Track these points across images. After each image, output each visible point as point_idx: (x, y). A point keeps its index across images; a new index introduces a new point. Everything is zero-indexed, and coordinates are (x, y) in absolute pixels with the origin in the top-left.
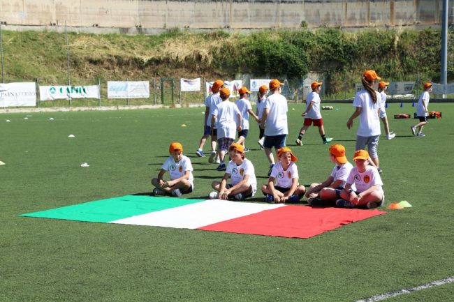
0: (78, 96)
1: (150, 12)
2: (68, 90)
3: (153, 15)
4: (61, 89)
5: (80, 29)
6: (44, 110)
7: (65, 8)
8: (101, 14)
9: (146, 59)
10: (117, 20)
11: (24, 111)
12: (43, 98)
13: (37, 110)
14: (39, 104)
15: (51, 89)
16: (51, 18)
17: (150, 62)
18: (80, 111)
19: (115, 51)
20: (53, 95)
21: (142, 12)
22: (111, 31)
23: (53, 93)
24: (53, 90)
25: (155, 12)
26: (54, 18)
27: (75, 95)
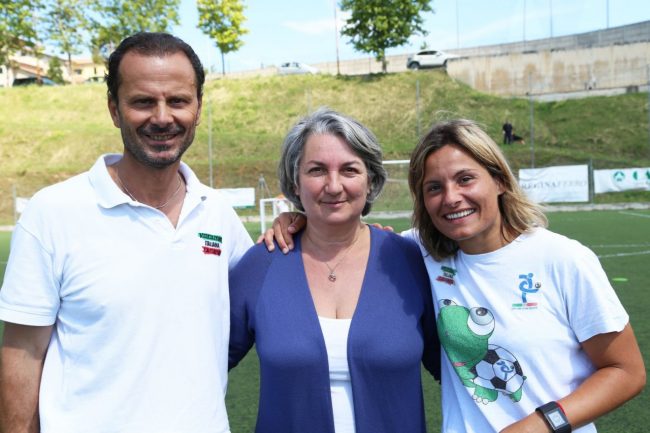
4: (635, 175)
6: (599, 207)
11: (564, 209)
12: (598, 189)
13: (588, 208)
14: (594, 198)
15: (616, 174)
20: (619, 183)
23: (619, 180)
24: (619, 176)
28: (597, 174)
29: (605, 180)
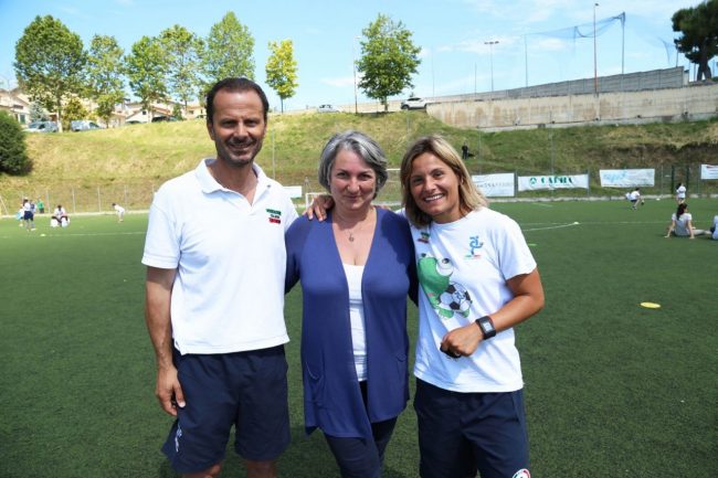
0: (562, 186)
1: (699, 98)
2: (550, 180)
3: (703, 100)
4: (543, 180)
5: (620, 122)
6: (520, 200)
7: (608, 104)
8: (644, 105)
9: (679, 145)
10: (661, 109)
12: (520, 189)
13: (514, 200)
14: (518, 194)
15: (531, 179)
16: (595, 114)
17: (684, 147)
18: (562, 201)
19: (647, 139)
20: (533, 185)
21: (690, 99)
22: (652, 120)
23: (533, 183)
24: (533, 180)
25: (705, 97)
26: (598, 113)
27: (559, 185)
28: (520, 178)
29: (525, 183)
